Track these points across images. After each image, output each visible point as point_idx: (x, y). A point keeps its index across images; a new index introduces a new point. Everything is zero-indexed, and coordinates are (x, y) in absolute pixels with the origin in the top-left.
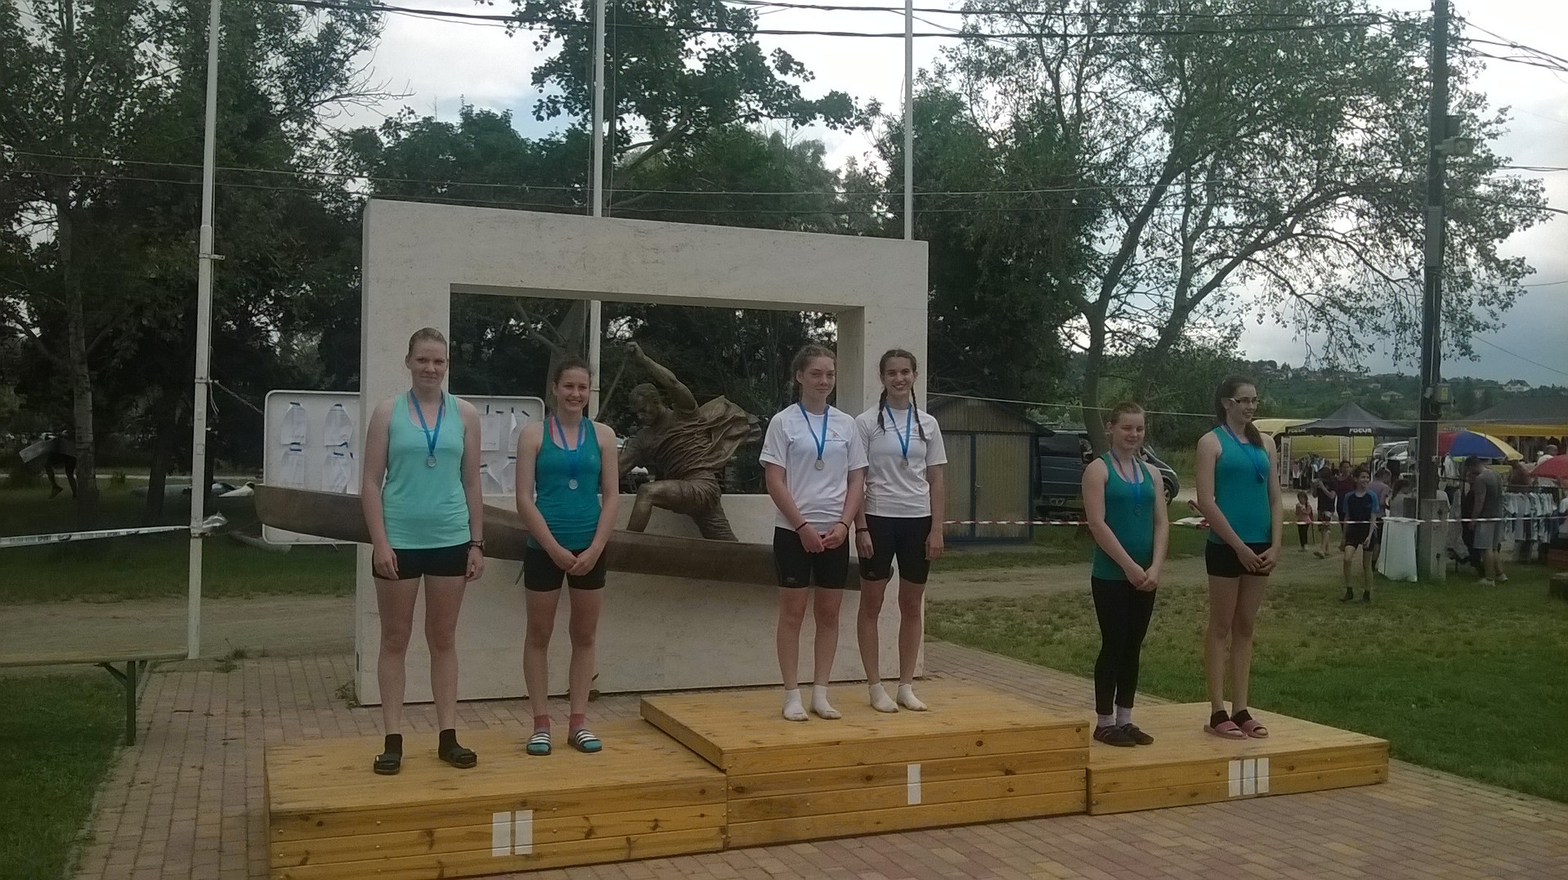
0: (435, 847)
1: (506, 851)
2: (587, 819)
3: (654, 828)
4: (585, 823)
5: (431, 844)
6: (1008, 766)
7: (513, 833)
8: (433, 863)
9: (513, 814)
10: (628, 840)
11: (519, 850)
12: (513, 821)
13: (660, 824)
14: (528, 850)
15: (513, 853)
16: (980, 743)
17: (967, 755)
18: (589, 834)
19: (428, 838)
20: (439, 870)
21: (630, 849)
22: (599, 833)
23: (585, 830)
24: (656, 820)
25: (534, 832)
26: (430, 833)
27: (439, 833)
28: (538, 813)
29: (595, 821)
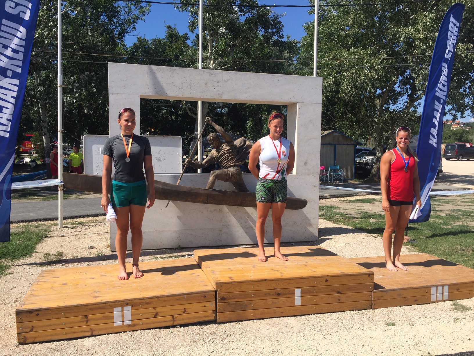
0: (89, 323)
1: (120, 324)
2: (155, 309)
3: (184, 312)
4: (153, 311)
5: (87, 322)
6: (338, 290)
7: (123, 316)
8: (88, 329)
9: (123, 308)
10: (173, 318)
11: (126, 323)
12: (123, 311)
13: (187, 310)
14: (130, 323)
15: (123, 324)
16: (327, 281)
17: (321, 285)
18: (156, 315)
19: (86, 319)
20: (91, 332)
21: (174, 321)
22: (160, 315)
23: (154, 314)
24: (185, 309)
25: (132, 315)
26: (86, 317)
27: (90, 317)
28: (134, 308)
29: (158, 310)
